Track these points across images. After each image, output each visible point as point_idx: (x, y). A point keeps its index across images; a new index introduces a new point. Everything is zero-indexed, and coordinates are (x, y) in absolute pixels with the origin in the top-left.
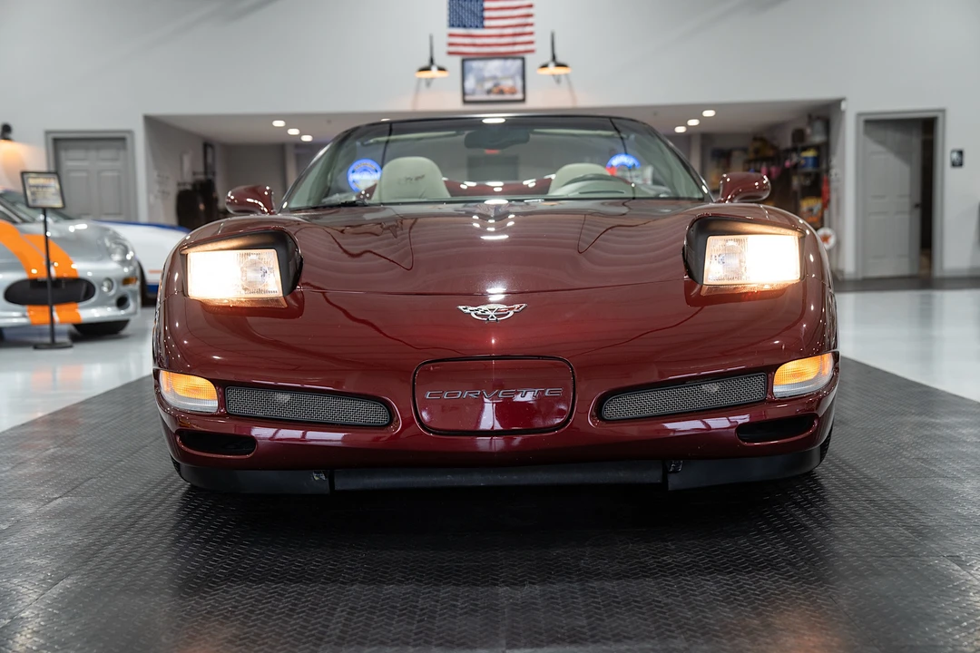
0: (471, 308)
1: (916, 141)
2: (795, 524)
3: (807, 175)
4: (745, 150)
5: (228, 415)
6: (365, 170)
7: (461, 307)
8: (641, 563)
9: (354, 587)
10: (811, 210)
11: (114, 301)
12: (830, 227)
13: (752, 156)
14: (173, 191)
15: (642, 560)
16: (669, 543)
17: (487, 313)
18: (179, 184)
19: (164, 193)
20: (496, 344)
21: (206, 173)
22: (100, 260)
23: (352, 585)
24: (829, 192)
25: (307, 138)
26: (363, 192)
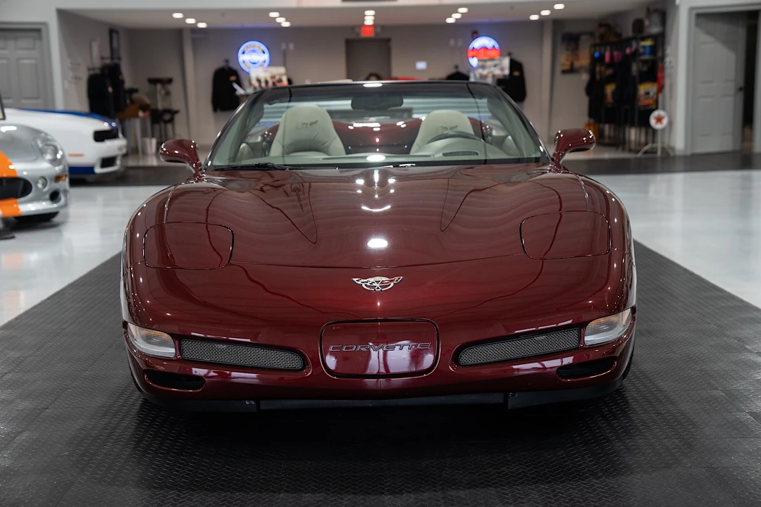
0: (363, 280)
1: (741, 32)
2: (600, 436)
3: (645, 62)
4: (591, 34)
5: (183, 360)
6: (254, 51)
7: (355, 280)
8: (487, 473)
9: (282, 495)
10: (647, 93)
11: (48, 196)
12: (663, 109)
13: (598, 41)
14: (84, 76)
15: (487, 471)
16: (507, 455)
17: (374, 284)
18: (89, 69)
19: (77, 78)
20: (381, 305)
21: (112, 58)
22: (35, 160)
23: (280, 493)
24: (663, 78)
25: (202, 25)
26: (266, 133)
